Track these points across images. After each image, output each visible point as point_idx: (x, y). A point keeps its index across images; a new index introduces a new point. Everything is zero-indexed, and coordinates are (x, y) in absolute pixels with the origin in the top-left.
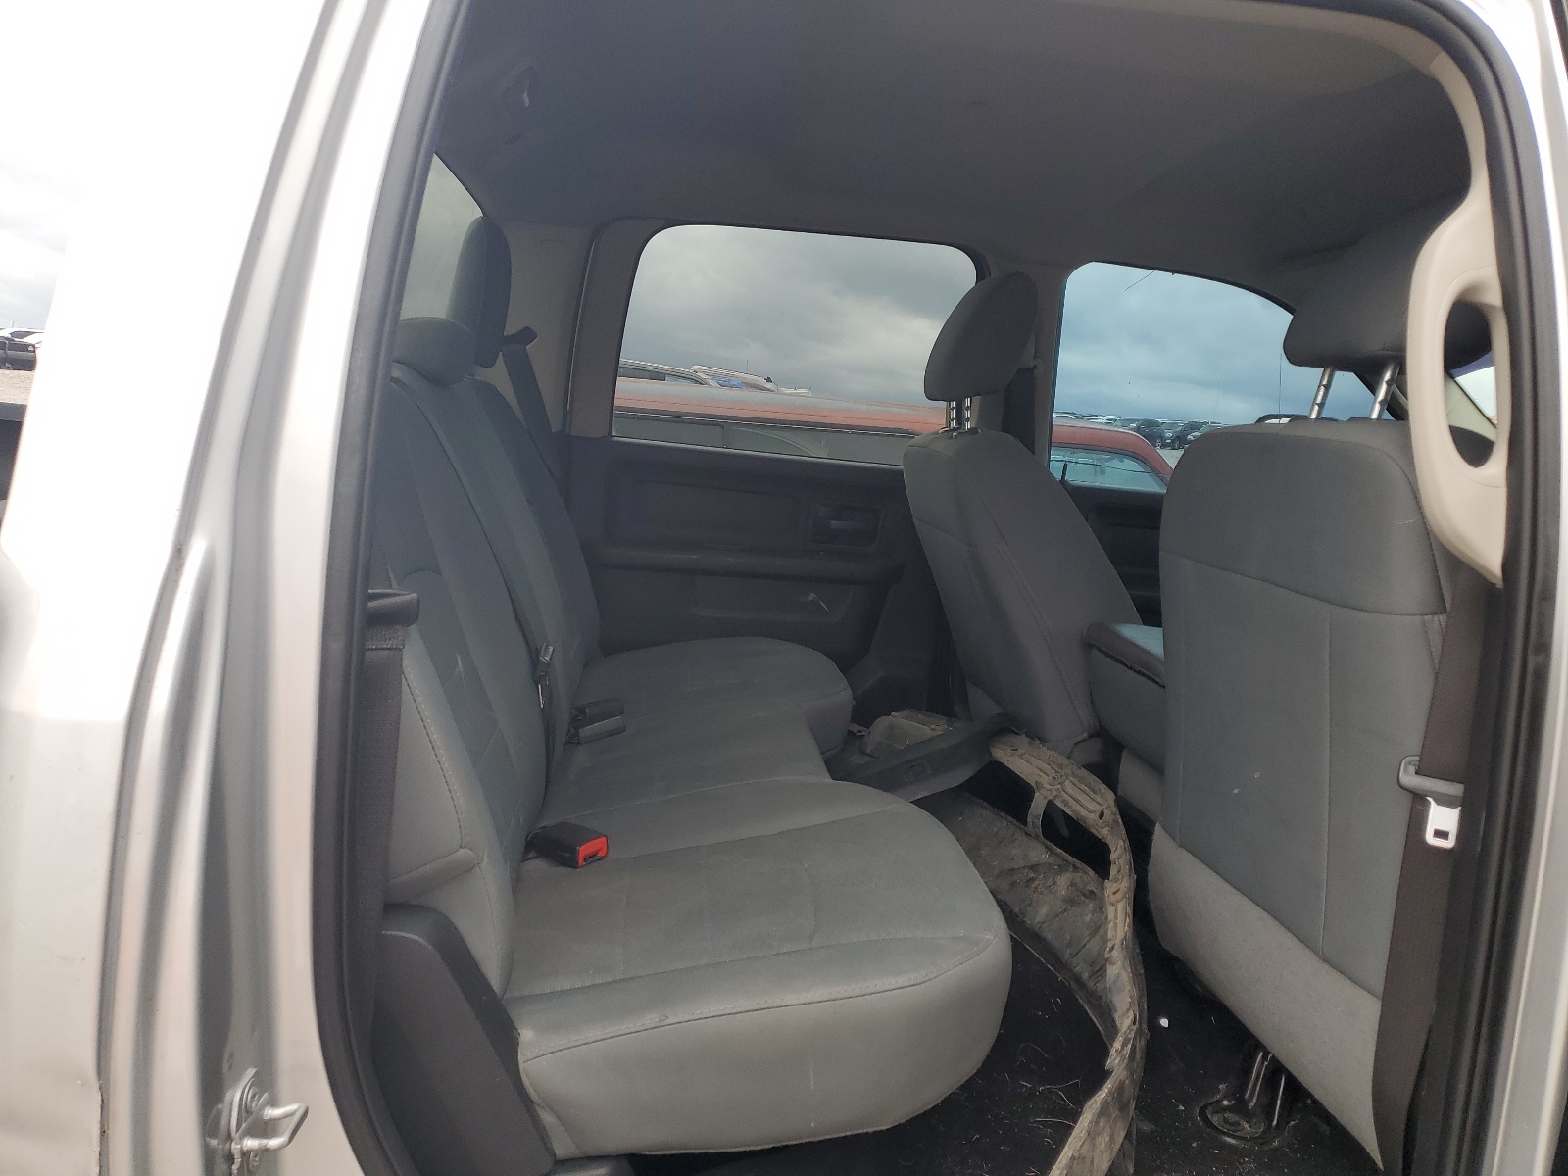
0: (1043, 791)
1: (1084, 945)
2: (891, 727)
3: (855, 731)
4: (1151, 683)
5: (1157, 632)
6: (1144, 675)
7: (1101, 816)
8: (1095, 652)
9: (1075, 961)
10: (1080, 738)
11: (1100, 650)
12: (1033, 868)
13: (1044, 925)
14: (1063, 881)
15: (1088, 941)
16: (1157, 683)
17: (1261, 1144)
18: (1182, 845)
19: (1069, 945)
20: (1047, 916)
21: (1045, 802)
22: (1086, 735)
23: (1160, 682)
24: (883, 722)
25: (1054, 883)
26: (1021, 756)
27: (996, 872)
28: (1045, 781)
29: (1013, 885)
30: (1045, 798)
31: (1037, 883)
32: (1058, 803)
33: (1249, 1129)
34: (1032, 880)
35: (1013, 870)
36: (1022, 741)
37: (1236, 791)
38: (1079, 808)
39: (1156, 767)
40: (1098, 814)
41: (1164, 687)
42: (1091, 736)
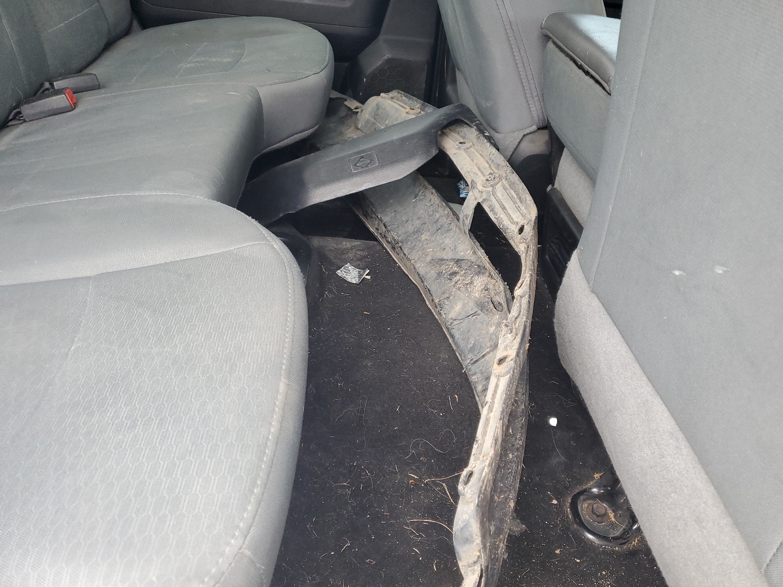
0: (476, 192)
1: (484, 356)
2: (378, 107)
3: (353, 108)
4: (597, 86)
5: (615, 24)
6: (592, 77)
7: (521, 230)
8: (550, 45)
9: (473, 368)
10: (528, 131)
11: (554, 43)
12: (458, 261)
13: (455, 323)
14: (480, 282)
15: (488, 353)
16: (604, 88)
17: (621, 544)
18: (593, 292)
19: (472, 350)
20: (459, 314)
21: (475, 203)
22: (534, 128)
23: (607, 88)
24: (373, 101)
25: (472, 283)
26: (466, 149)
27: (429, 259)
28: (480, 180)
29: (440, 274)
30: (476, 199)
31: (458, 277)
32: (486, 207)
33: (613, 519)
34: (455, 273)
35: (442, 260)
36: (471, 133)
37: (677, 273)
38: (503, 216)
39: (591, 175)
40: (518, 227)
41: (609, 94)
42: (539, 129)
